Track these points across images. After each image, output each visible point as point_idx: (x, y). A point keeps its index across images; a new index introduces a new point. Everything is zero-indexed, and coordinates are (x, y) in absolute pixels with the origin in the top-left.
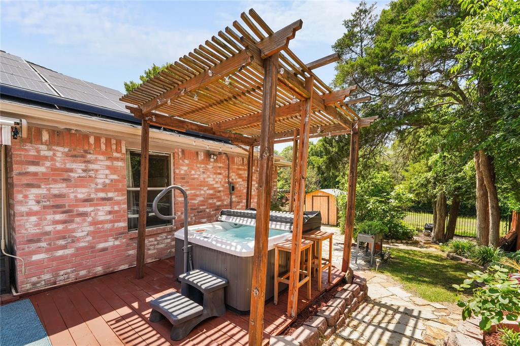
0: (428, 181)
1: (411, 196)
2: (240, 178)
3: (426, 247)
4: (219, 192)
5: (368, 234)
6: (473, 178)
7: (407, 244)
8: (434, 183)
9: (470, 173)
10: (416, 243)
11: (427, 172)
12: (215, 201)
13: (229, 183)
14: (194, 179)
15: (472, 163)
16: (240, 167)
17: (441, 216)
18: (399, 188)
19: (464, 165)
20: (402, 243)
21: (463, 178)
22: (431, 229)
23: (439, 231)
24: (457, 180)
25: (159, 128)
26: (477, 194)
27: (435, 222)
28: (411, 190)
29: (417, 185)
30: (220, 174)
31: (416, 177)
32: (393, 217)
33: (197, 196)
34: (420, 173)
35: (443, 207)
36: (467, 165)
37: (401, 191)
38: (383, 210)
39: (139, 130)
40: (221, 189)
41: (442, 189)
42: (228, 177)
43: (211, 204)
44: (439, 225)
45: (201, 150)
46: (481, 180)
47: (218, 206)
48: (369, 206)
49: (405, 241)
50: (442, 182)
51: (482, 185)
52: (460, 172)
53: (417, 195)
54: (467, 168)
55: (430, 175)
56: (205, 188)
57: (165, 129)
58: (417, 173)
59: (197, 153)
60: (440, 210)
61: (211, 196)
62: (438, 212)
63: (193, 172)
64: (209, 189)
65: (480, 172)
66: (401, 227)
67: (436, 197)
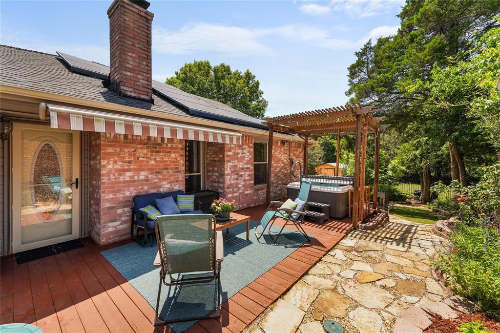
0: (416, 157)
1: (404, 168)
2: (294, 156)
3: (417, 206)
4: (286, 165)
5: (381, 191)
6: (448, 155)
7: (402, 204)
8: (421, 158)
9: (446, 152)
10: (409, 203)
11: (414, 150)
12: (284, 170)
13: (290, 159)
14: (276, 157)
15: (447, 144)
16: (295, 149)
17: (427, 183)
18: (394, 162)
19: (442, 146)
20: (398, 203)
21: (442, 155)
22: (419, 194)
23: (426, 194)
24: (438, 156)
25: (276, 132)
26: (451, 166)
27: (423, 188)
28: (403, 164)
29: (408, 160)
30: (286, 154)
31: (407, 154)
32: (390, 184)
33: (277, 167)
34: (409, 151)
35: (428, 177)
36: (444, 146)
37: (396, 164)
38: (383, 179)
39: (267, 133)
40: (287, 163)
41: (426, 163)
42: (290, 155)
43: (282, 172)
44: (426, 190)
45: (279, 140)
46: (454, 157)
47: (286, 174)
48: (372, 176)
49: (400, 202)
50: (427, 158)
51: (454, 160)
52: (439, 150)
53: (408, 167)
54: (443, 148)
55: (417, 152)
56: (281, 163)
57: (279, 132)
58: (407, 151)
59: (277, 142)
60: (426, 179)
61: (283, 168)
62: (424, 181)
63: (276, 153)
64: (282, 163)
65: (452, 152)
66: (397, 191)
67: (422, 169)
